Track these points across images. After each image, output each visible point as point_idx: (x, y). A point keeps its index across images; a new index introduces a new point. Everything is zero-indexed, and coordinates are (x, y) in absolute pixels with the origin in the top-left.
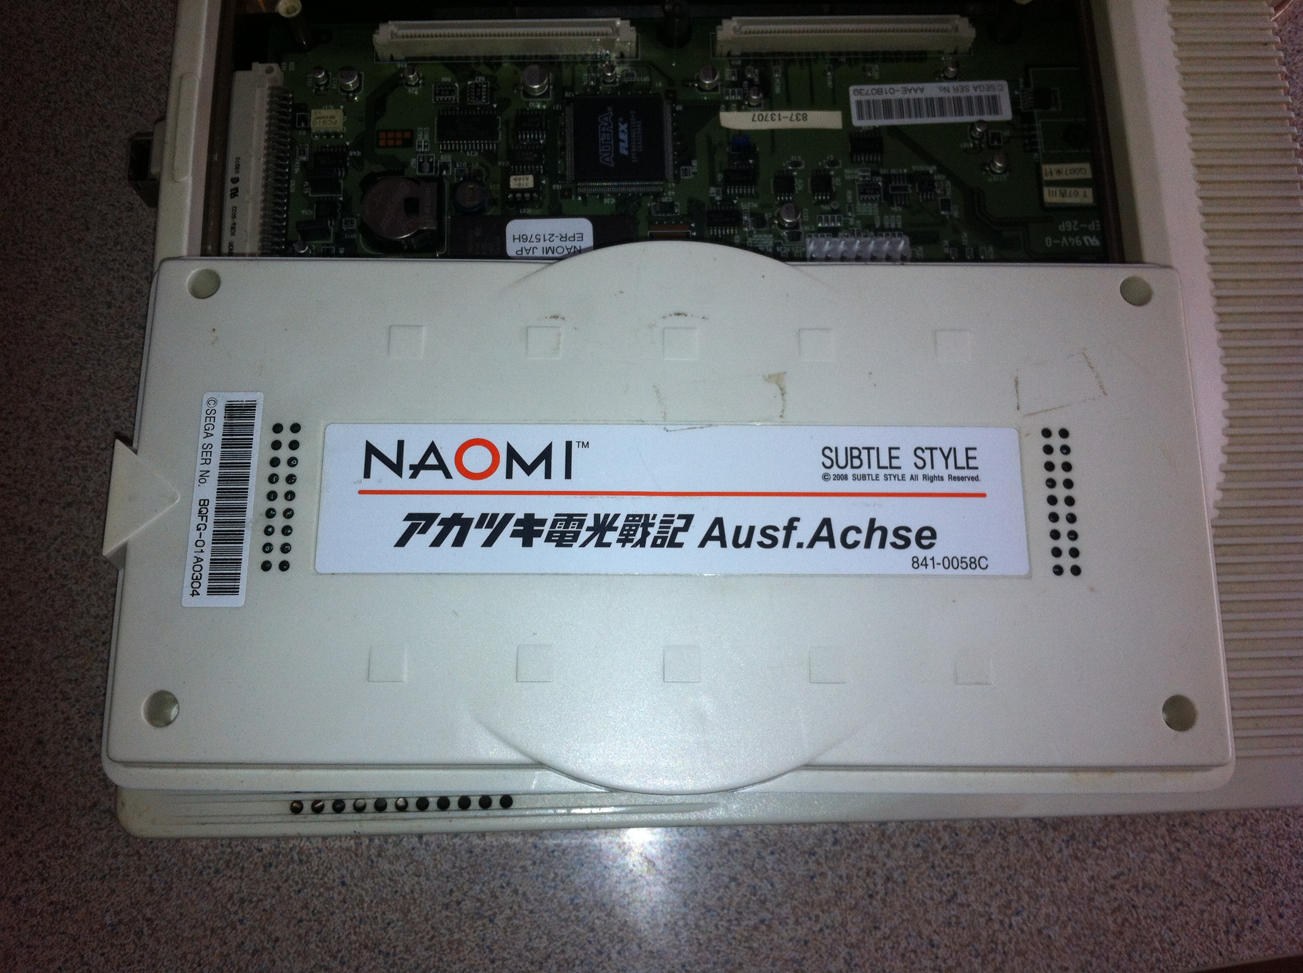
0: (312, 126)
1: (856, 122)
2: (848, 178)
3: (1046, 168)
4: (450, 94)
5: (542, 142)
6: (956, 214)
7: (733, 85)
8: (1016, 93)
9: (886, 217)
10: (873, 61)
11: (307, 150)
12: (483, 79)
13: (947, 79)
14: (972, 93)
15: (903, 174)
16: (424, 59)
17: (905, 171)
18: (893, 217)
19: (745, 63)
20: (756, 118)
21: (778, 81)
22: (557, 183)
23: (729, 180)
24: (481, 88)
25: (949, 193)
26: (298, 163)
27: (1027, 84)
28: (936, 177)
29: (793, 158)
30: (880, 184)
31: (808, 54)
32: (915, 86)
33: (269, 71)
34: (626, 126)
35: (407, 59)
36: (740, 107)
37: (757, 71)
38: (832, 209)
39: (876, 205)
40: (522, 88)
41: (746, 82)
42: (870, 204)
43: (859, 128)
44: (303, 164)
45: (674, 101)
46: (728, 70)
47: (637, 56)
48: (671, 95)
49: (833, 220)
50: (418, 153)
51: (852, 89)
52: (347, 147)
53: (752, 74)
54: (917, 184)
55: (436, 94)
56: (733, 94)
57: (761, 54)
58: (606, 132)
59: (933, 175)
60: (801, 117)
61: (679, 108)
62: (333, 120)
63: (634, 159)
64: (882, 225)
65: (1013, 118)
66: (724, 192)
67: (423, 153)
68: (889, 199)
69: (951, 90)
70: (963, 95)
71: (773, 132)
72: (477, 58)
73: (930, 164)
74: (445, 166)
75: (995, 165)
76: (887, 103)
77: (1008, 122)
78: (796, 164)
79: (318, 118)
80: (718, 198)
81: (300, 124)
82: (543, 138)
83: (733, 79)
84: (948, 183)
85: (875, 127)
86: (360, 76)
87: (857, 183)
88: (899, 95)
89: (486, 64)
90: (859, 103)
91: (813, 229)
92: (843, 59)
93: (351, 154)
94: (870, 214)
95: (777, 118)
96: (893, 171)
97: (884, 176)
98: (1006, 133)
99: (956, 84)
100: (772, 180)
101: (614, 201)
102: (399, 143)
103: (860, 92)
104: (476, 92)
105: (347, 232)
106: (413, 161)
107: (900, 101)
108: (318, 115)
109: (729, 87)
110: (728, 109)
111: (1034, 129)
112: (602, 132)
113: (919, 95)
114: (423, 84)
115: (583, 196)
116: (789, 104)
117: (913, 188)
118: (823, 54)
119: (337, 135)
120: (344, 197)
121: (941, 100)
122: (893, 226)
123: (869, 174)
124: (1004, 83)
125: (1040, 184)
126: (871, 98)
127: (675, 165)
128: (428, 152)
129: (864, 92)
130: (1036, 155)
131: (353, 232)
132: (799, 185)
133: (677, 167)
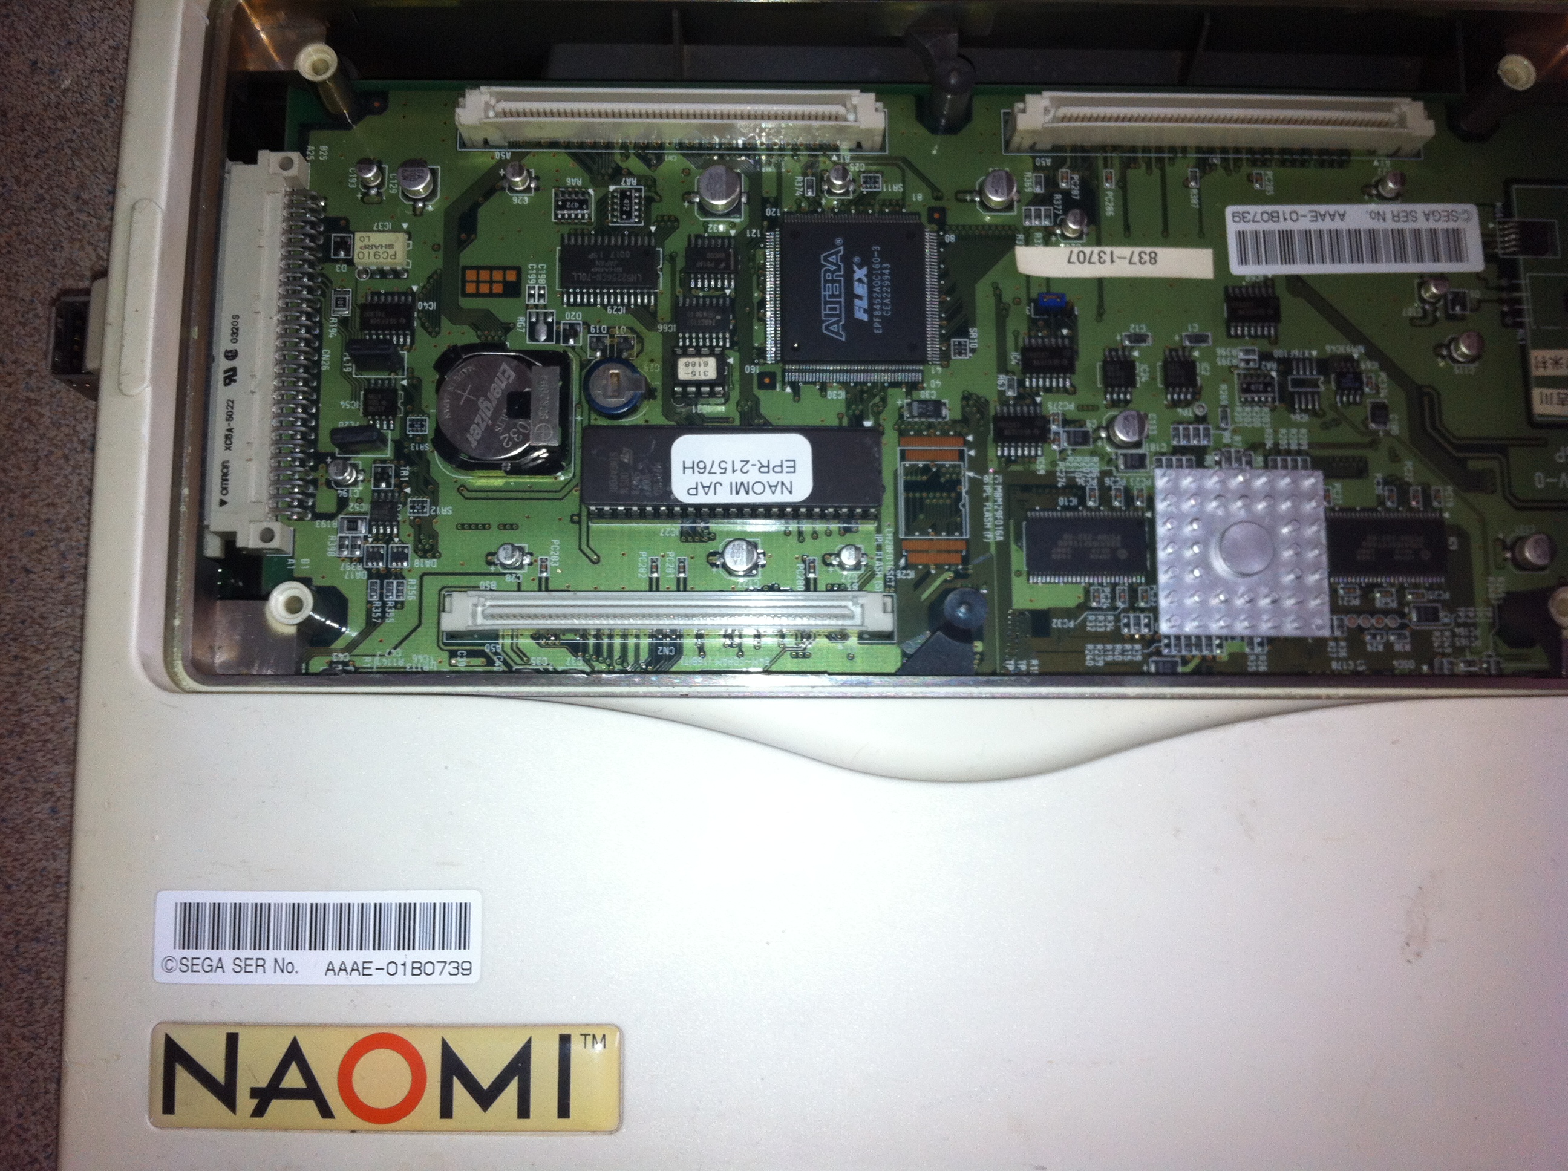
0: (356, 260)
1: (1236, 269)
2: (1222, 362)
3: (1537, 355)
4: (581, 208)
5: (728, 292)
6: (1394, 428)
7: (1038, 200)
8: (1491, 226)
9: (1283, 431)
10: (1265, 164)
11: (349, 297)
12: (634, 182)
13: (1382, 199)
14: (1423, 224)
15: (1310, 360)
16: (538, 145)
17: (1314, 353)
18: (1294, 431)
19: (1059, 163)
20: (1074, 258)
21: (1110, 194)
22: (752, 363)
23: (1029, 366)
24: (630, 198)
25: (1383, 393)
26: (334, 320)
27: (1508, 212)
28: (1363, 366)
29: (1134, 328)
30: (1274, 374)
31: (1159, 149)
32: (1332, 208)
33: (286, 165)
34: (865, 270)
35: (512, 145)
36: (1049, 238)
37: (1076, 177)
38: (1196, 416)
39: (1266, 409)
40: (697, 200)
41: (1058, 196)
42: (1257, 409)
43: (1243, 278)
44: (343, 322)
45: (942, 225)
46: (1029, 174)
47: (882, 148)
48: (936, 216)
49: (1197, 435)
50: (527, 306)
51: (1230, 210)
52: (413, 294)
53: (1069, 182)
54: (1333, 376)
55: (558, 207)
56: (1038, 216)
57: (1083, 149)
58: (833, 281)
59: (1358, 362)
60: (1146, 258)
61: (950, 238)
62: (391, 252)
63: (878, 329)
64: (1276, 445)
65: (1486, 267)
66: (1021, 383)
67: (536, 306)
68: (1287, 400)
69: (1389, 216)
70: (1408, 226)
71: (1100, 282)
72: (624, 146)
73: (1355, 343)
74: (571, 331)
75: (1457, 348)
76: (1286, 237)
77: (1477, 275)
78: (1138, 339)
79: (365, 247)
80: (1010, 393)
81: (336, 253)
82: (729, 287)
83: (1038, 190)
84: (1383, 375)
85: (1266, 278)
86: (434, 172)
87: (1236, 372)
88: (1305, 224)
89: (638, 156)
90: (1241, 236)
91: (1164, 450)
92: (1216, 160)
93: (420, 305)
94: (1257, 425)
95: (1107, 258)
96: (1295, 353)
97: (1280, 361)
98: (1475, 294)
99: (1396, 208)
100: (1099, 364)
101: (843, 395)
102: (498, 288)
103: (1243, 217)
104: (622, 206)
105: (413, 439)
106: (521, 321)
107: (1307, 233)
108: (366, 242)
109: (1029, 204)
110: (1028, 242)
111: (1517, 288)
112: (826, 281)
113: (1337, 224)
114: (537, 189)
115: (794, 385)
116: (1128, 234)
117: (1327, 382)
118: (1184, 150)
119: (396, 274)
120: (408, 378)
121: (1372, 234)
122: (1294, 447)
123: (1256, 357)
124: (1472, 209)
125: (1527, 383)
126: (1261, 227)
127: (941, 335)
128: (545, 307)
129: (1250, 217)
130: (1521, 331)
131: (423, 439)
132: (1142, 374)
133: (945, 339)
